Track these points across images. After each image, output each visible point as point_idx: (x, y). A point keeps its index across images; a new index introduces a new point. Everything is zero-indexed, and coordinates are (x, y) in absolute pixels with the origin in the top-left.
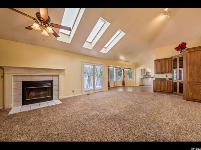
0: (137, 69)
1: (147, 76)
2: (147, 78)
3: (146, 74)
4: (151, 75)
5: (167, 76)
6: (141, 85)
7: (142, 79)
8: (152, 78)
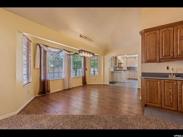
0: (105, 57)
1: (118, 69)
2: (118, 70)
3: (117, 66)
4: (123, 67)
5: (168, 68)
6: (111, 81)
7: (112, 72)
8: (124, 70)
